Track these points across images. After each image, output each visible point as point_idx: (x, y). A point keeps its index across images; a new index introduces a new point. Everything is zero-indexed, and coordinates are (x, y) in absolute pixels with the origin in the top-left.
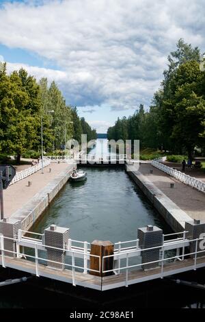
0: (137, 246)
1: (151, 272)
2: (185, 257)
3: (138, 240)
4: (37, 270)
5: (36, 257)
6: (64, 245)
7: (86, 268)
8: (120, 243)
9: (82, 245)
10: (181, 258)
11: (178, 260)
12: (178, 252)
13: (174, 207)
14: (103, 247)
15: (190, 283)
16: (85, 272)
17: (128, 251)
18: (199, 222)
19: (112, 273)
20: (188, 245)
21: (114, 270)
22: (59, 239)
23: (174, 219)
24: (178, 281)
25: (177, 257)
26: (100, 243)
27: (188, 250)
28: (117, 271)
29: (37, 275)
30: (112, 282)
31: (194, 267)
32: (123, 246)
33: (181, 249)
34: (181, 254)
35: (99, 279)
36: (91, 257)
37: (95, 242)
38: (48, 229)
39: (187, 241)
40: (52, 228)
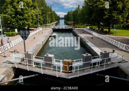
0: (82, 61)
1: (87, 71)
2: (100, 66)
3: (82, 59)
4: (42, 72)
5: (42, 66)
6: (52, 61)
7: (61, 70)
8: (75, 60)
9: (60, 62)
10: (98, 66)
11: (97, 67)
12: (97, 64)
13: (93, 46)
14: (68, 62)
15: (102, 75)
16: (61, 72)
17: (79, 63)
18: (106, 52)
19: (72, 72)
20: (101, 61)
21: (72, 71)
22: (50, 59)
23: (94, 51)
24: (98, 74)
25: (97, 65)
26: (67, 60)
27: (101, 63)
28: (74, 71)
29: (42, 73)
30: (72, 75)
31: (104, 69)
32: (76, 61)
33: (99, 62)
34: (98, 64)
35: (67, 74)
36: (63, 66)
37: (65, 60)
38: (46, 55)
39: (101, 59)
40: (47, 55)
